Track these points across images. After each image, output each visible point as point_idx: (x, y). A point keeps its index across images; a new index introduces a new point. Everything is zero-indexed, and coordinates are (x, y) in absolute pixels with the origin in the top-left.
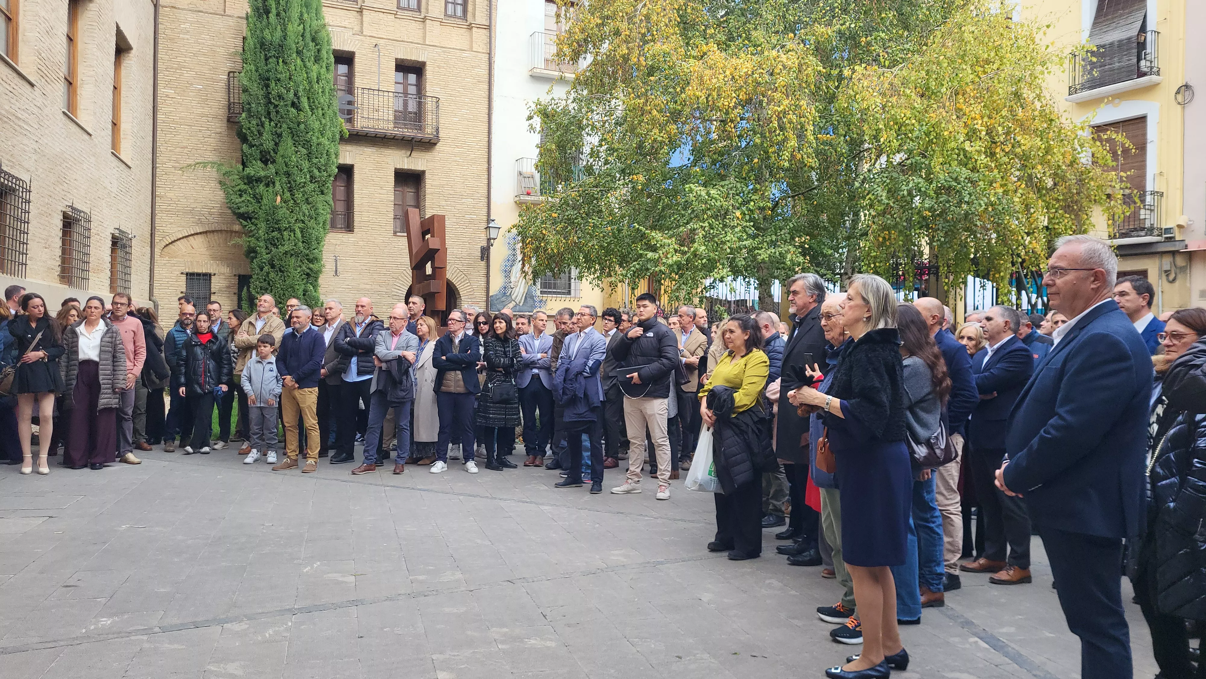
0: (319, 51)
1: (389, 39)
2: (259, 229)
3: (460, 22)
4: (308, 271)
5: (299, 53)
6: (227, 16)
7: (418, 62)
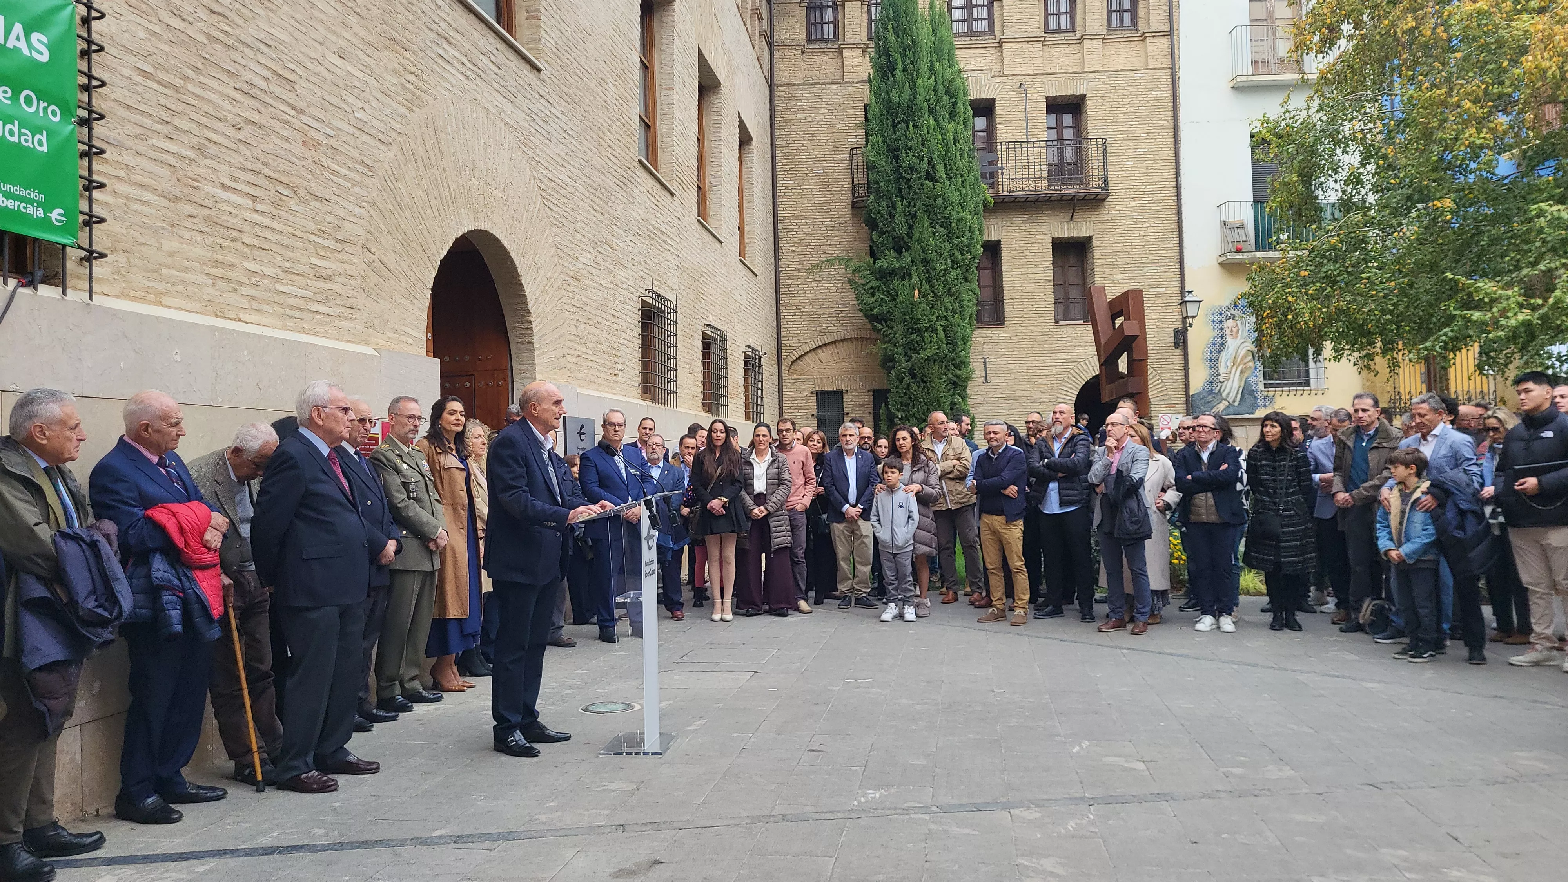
0: (954, 104)
1: (1037, 74)
2: (895, 333)
3: (1128, 34)
4: (955, 379)
5: (931, 111)
6: (847, 83)
7: (1076, 96)
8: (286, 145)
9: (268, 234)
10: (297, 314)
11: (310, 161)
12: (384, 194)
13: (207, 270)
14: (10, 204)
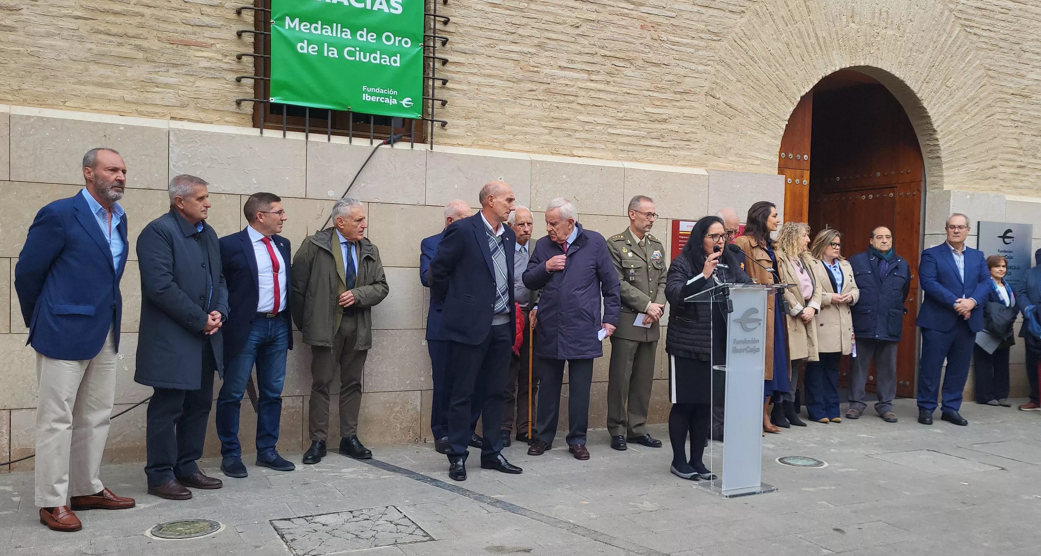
8: (624, 31)
9: (601, 95)
10: (630, 148)
11: (649, 38)
12: (733, 51)
13: (544, 124)
14: (373, 99)
